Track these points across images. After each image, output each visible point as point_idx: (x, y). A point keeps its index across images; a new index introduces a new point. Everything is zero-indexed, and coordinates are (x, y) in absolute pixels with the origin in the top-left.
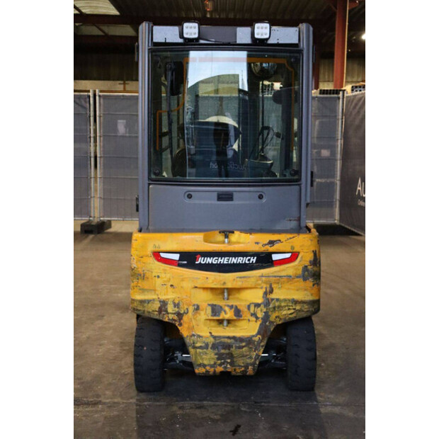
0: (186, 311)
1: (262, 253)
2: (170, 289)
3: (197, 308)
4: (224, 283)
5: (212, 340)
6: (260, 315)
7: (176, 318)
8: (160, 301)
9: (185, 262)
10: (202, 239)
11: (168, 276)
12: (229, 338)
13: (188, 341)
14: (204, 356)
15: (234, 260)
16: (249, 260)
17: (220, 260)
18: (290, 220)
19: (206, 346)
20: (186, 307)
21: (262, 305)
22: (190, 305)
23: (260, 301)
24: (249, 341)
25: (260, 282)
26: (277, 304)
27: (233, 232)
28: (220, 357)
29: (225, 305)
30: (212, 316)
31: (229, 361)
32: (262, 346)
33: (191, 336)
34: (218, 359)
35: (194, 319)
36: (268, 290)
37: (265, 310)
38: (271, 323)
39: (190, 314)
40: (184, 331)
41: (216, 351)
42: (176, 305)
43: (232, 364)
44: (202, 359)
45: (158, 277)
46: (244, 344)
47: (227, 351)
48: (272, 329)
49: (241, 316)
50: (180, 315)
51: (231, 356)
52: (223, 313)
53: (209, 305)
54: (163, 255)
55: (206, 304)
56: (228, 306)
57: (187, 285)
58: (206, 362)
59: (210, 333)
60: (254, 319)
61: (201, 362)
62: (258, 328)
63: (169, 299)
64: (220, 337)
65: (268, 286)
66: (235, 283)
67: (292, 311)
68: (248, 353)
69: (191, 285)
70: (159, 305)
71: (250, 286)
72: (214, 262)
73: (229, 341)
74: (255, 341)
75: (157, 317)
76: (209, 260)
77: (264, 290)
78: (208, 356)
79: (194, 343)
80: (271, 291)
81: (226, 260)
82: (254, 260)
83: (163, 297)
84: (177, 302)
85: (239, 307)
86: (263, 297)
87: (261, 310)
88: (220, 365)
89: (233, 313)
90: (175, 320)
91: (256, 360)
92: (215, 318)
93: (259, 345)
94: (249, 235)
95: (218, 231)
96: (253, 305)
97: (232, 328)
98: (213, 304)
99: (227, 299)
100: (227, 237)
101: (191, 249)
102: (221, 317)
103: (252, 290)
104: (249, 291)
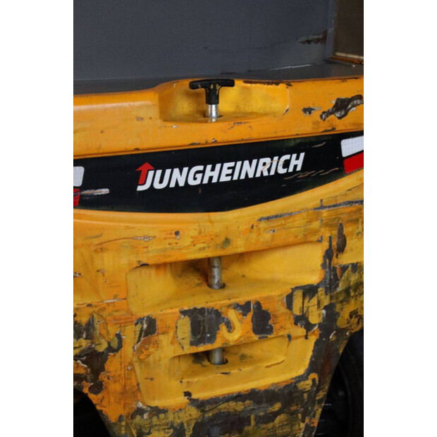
0: (115, 344)
1: (319, 139)
3: (150, 328)
4: (227, 241)
5: (194, 412)
6: (316, 317)
7: (82, 368)
9: (105, 191)
10: (155, 112)
12: (239, 397)
13: (121, 432)
15: (248, 169)
16: (286, 164)
17: (208, 173)
18: (309, 42)
20: (113, 330)
21: (321, 290)
22: (127, 323)
23: (314, 278)
24: (287, 395)
25: (316, 225)
27: (231, 84)
29: (229, 306)
30: (192, 344)
32: (320, 401)
33: (133, 417)
35: (141, 361)
36: (334, 243)
37: (326, 302)
38: (340, 332)
39: (128, 350)
42: (82, 330)
46: (277, 406)
48: (341, 351)
49: (270, 330)
50: (95, 360)
52: (223, 328)
53: (184, 313)
55: (177, 310)
56: (237, 306)
59: (188, 394)
60: (301, 331)
62: (310, 354)
64: (215, 401)
65: (335, 232)
66: (254, 236)
68: (287, 430)
69: (126, 259)
71: (291, 239)
72: (192, 182)
73: (240, 406)
74: (303, 392)
76: (178, 177)
77: (326, 245)
79: (140, 435)
80: (341, 248)
81: (226, 171)
82: (297, 162)
85: (264, 307)
86: (323, 265)
87: (319, 303)
89: (250, 326)
92: (201, 348)
93: (312, 400)
94: (282, 86)
95: (186, 83)
96: (299, 294)
97: (246, 369)
98: (195, 309)
99: (223, 286)
100: (212, 98)
101: (123, 149)
102: (218, 344)
103: (290, 251)
104: (278, 255)
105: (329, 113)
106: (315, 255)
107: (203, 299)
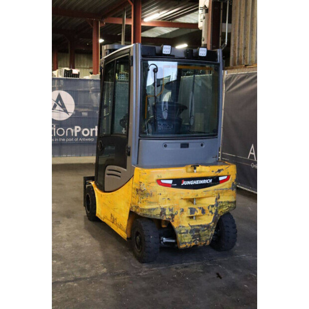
0: (176, 213)
1: (215, 177)
2: (167, 201)
3: (183, 211)
4: (197, 195)
5: (190, 228)
6: (214, 211)
7: (170, 217)
8: (161, 209)
9: (176, 185)
10: (185, 171)
11: (166, 193)
12: (199, 226)
13: (177, 230)
14: (186, 238)
15: (201, 182)
16: (209, 181)
17: (194, 182)
19: (187, 232)
20: (176, 210)
21: (215, 206)
22: (179, 209)
23: (214, 204)
24: (208, 226)
25: (214, 193)
26: (221, 204)
27: (199, 166)
28: (194, 237)
29: (197, 208)
30: (190, 214)
31: (198, 239)
33: (179, 227)
34: (193, 238)
35: (181, 217)
37: (216, 208)
38: (219, 215)
39: (179, 214)
40: (175, 225)
41: (192, 234)
42: (171, 210)
43: (200, 240)
44: (184, 239)
45: (160, 194)
46: (206, 228)
47: (198, 233)
48: (219, 219)
49: (205, 213)
50: (172, 216)
51: (199, 236)
52: (196, 212)
53: (189, 208)
54: (163, 181)
55: (187, 208)
56: (199, 208)
57: (177, 198)
58: (186, 241)
59: (189, 224)
60: (211, 214)
61: (184, 241)
62: (212, 219)
63: (166, 207)
64: (194, 226)
65: (218, 195)
66: (202, 194)
67: (227, 208)
68: (207, 233)
69: (179, 197)
70: (160, 211)
71: (209, 196)
72: (191, 184)
73: (197, 227)
74: (211, 226)
75: (159, 218)
76: (189, 183)
77: (216, 197)
78: (188, 238)
79: (180, 231)
80: (219, 198)
81: (197, 182)
82: (211, 181)
83: (163, 206)
84: (171, 208)
85: (204, 208)
86: (215, 201)
87: (214, 209)
88: (194, 242)
89: (201, 212)
90: (170, 219)
91: (211, 236)
92: (192, 215)
93: (213, 228)
94: (208, 167)
95: (190, 166)
96: (210, 207)
97: (200, 220)
98: (191, 208)
99: (196, 204)
100: (195, 168)
101: (179, 177)
102: (195, 215)
103: (209, 198)
104: (207, 199)
105: (217, 172)
106: (214, 199)
107: (192, 206)
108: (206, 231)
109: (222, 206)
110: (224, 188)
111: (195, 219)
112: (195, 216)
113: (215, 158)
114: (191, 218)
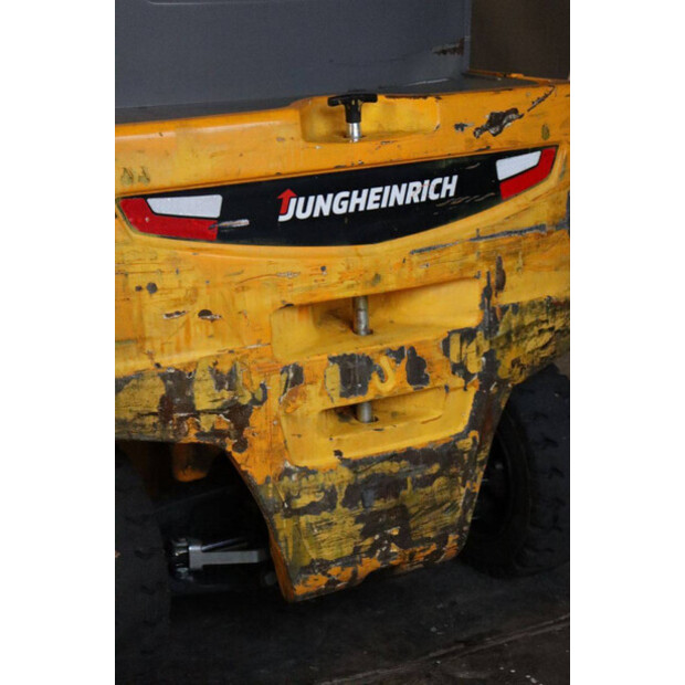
0: (259, 397)
1: (472, 159)
2: (199, 327)
3: (296, 378)
4: (377, 277)
5: (346, 474)
6: (475, 365)
7: (224, 424)
8: (164, 377)
9: (244, 222)
10: (296, 132)
11: (189, 280)
12: (394, 457)
13: (269, 495)
14: (324, 536)
15: (397, 195)
16: (438, 189)
17: (355, 200)
18: (444, 52)
19: (330, 501)
20: (257, 380)
21: (480, 334)
22: (272, 371)
23: (472, 321)
24: (445, 455)
25: (472, 258)
26: (515, 321)
27: (374, 99)
28: (371, 525)
29: (381, 352)
30: (342, 395)
31: (395, 532)
32: (482, 463)
33: (280, 478)
34: (365, 534)
35: (287, 415)
36: (493, 280)
37: (486, 348)
38: (502, 383)
39: (274, 402)
40: (255, 466)
41: (359, 511)
42: (224, 380)
43: (404, 540)
44: (318, 546)
45: (153, 288)
46: (436, 468)
47: (391, 502)
48: (503, 406)
49: (426, 380)
50: (238, 414)
51: (402, 514)
52: (375, 377)
53: (332, 360)
54: (160, 206)
55: (325, 357)
56: (389, 352)
57: (258, 302)
58: (328, 554)
59: (338, 453)
60: (459, 381)
61: (314, 556)
62: (469, 408)
63: (195, 363)
64: (368, 461)
65: (493, 267)
66: (406, 271)
67: (547, 337)
68: (446, 495)
69: (270, 299)
70: (161, 391)
71: (446, 276)
72: (337, 211)
73: (394, 467)
74: (463, 452)
75: (157, 435)
76: (323, 205)
77: (483, 282)
78: (336, 532)
79: (289, 498)
80: (501, 286)
81: (373, 198)
82: (450, 186)
83: (173, 360)
84: (225, 368)
85: (420, 352)
86: (482, 306)
87: (478, 349)
88: (371, 553)
89: (403, 375)
90: (216, 433)
91: (465, 511)
92: (352, 401)
93: (473, 462)
94: (431, 100)
95: (324, 101)
96: (456, 339)
97: (401, 425)
98: (345, 355)
99: (370, 332)
100: (354, 116)
101: (263, 174)
102: (370, 396)
103: (444, 290)
104: (431, 294)
105: (482, 130)
106: (471, 293)
107: (350, 346)
108: (437, 482)
109: (521, 330)
110: (528, 221)
111: (374, 420)
112: (371, 402)
113: (453, 59)
114: (348, 414)
